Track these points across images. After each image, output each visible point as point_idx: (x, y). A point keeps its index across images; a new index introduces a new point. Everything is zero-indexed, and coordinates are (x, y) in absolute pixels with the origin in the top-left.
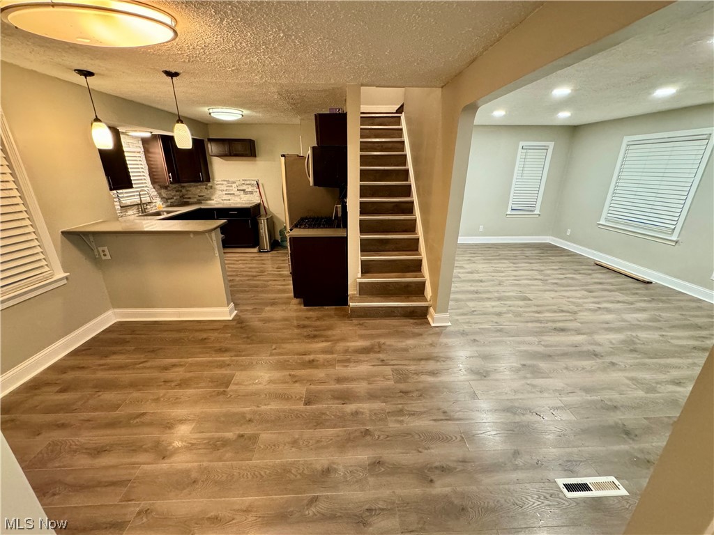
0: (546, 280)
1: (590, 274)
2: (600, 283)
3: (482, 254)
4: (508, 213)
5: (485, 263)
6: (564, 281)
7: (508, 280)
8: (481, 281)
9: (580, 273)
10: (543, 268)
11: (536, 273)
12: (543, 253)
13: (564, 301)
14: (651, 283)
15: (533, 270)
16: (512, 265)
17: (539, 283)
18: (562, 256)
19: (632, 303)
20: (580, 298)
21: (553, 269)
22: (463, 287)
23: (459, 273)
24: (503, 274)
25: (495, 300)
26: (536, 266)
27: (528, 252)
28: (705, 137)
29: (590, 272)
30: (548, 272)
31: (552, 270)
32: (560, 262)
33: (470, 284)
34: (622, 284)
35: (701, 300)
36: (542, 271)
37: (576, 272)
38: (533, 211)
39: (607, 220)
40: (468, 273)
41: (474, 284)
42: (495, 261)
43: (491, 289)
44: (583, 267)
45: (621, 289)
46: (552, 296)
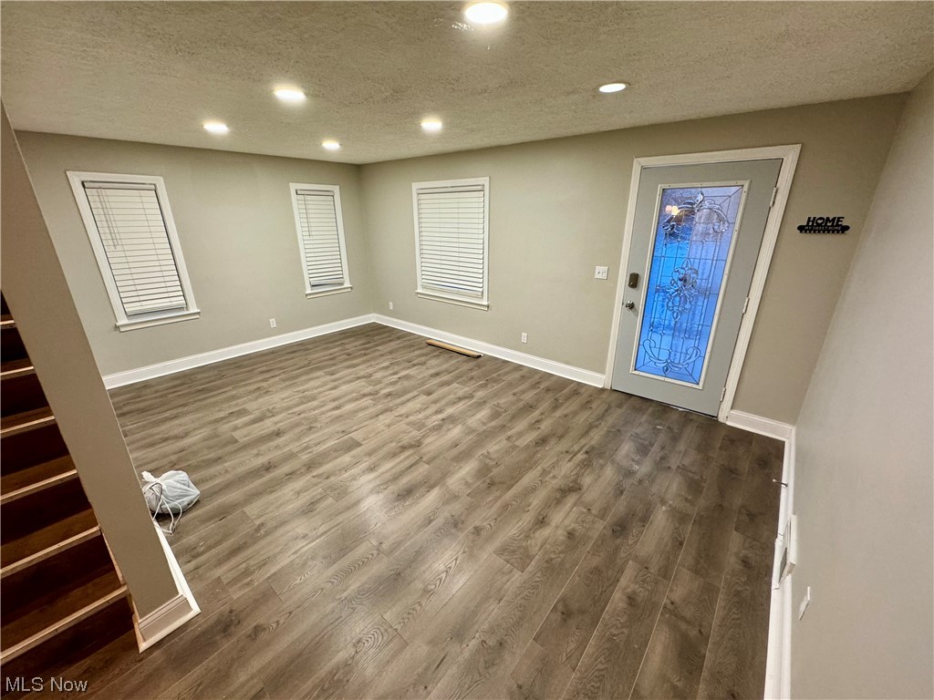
0: (377, 393)
1: (424, 363)
2: (437, 374)
3: (281, 368)
4: (308, 292)
5: (287, 387)
6: (398, 387)
7: (323, 413)
8: (278, 434)
9: (414, 365)
10: (370, 370)
11: (362, 383)
12: (369, 343)
13: (402, 426)
14: (480, 356)
15: (359, 378)
16: (329, 378)
17: (367, 401)
18: (391, 341)
19: (470, 396)
20: (419, 411)
21: (384, 368)
22: (241, 464)
23: (236, 428)
24: (315, 403)
25: (302, 474)
26: (362, 370)
27: (352, 346)
28: (480, 188)
29: (423, 359)
30: (379, 375)
31: (383, 371)
32: (391, 353)
33: (255, 451)
34: (457, 369)
35: (521, 366)
36: (370, 375)
37: (410, 363)
38: (342, 284)
39: (424, 287)
40: (254, 421)
41: (263, 448)
42: (304, 378)
43: (294, 447)
44: (417, 353)
45: (458, 377)
46: (387, 421)
